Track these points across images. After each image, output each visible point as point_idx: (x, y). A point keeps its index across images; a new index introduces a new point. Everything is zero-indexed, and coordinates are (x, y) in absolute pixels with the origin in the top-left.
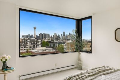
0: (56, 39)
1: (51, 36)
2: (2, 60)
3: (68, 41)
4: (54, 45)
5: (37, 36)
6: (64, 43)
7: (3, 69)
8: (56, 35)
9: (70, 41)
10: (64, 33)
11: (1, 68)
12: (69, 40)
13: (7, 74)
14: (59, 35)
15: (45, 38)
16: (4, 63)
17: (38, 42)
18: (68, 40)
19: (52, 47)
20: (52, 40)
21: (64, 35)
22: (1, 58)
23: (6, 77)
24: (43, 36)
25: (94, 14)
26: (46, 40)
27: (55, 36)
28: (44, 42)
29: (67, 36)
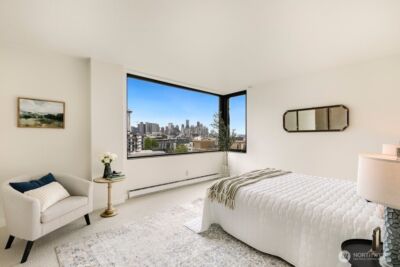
0: (171, 134)
1: (163, 129)
2: (103, 161)
3: (196, 138)
4: (168, 146)
5: (133, 128)
6: (188, 142)
7: (105, 176)
8: (172, 126)
9: (199, 138)
10: (187, 122)
11: (102, 175)
12: (197, 135)
13: (113, 185)
14: (177, 126)
15: (150, 131)
16: (107, 167)
17: (136, 140)
18: (195, 135)
19: (164, 150)
20: (164, 137)
21: (188, 126)
22: (103, 158)
23: (112, 190)
24: (145, 128)
25: (250, 87)
26: (152, 136)
27: (170, 128)
28: (148, 140)
29: (193, 128)
